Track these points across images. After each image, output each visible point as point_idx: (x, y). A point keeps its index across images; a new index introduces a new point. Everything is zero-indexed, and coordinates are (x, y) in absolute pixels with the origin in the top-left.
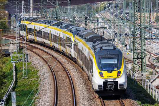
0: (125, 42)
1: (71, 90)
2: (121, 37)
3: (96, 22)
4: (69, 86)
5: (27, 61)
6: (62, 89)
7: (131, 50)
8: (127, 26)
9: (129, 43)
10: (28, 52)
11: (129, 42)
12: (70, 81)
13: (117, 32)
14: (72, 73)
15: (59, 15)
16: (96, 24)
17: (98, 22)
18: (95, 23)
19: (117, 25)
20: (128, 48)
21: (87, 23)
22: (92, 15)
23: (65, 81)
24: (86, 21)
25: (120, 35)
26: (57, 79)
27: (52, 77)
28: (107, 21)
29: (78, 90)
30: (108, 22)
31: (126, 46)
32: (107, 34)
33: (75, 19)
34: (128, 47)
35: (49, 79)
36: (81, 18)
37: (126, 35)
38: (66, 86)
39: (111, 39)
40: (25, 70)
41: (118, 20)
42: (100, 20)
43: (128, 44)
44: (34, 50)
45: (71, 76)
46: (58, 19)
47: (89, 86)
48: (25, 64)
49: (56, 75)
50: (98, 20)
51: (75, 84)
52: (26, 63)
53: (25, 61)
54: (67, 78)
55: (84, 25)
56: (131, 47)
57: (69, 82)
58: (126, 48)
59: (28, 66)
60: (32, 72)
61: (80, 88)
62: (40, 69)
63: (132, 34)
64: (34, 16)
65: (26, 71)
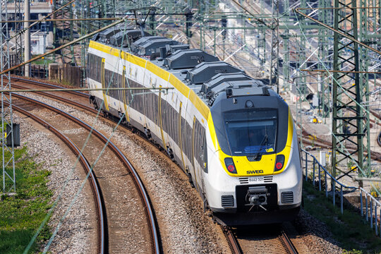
0: (308, 85)
1: (147, 232)
2: (295, 71)
3: (220, 26)
4: (142, 217)
5: (15, 146)
6: (119, 228)
7: (326, 109)
8: (313, 39)
9: (319, 90)
10: (16, 117)
11: (319, 85)
12: (144, 204)
13: (281, 56)
14: (149, 180)
15: (108, 7)
16: (219, 33)
17: (225, 25)
18: (215, 29)
19: (282, 36)
20: (317, 105)
21: (192, 29)
22: (207, 7)
23: (129, 204)
24: (189, 25)
25: (293, 65)
26: (105, 199)
27: (91, 193)
28: (254, 24)
29: (170, 232)
30: (257, 26)
31: (310, 97)
32: (252, 64)
33: (156, 16)
34: (315, 101)
35: (81, 199)
36: (174, 17)
37: (309, 64)
38: (131, 220)
39: (264, 77)
40: (9, 172)
41: (285, 19)
42: (230, 22)
43: (316, 93)
44: (33, 112)
45: (148, 188)
46: (105, 17)
47: (202, 218)
48: (8, 155)
49: (101, 185)
50: (224, 21)
51: (159, 213)
52: (12, 150)
53: (9, 145)
54: (137, 194)
55: (183, 35)
56: (326, 101)
57: (141, 206)
58: (311, 104)
59: (16, 158)
60: (30, 179)
61: (174, 224)
62: (52, 168)
63: (327, 61)
64: (34, 8)
65: (11, 175)
